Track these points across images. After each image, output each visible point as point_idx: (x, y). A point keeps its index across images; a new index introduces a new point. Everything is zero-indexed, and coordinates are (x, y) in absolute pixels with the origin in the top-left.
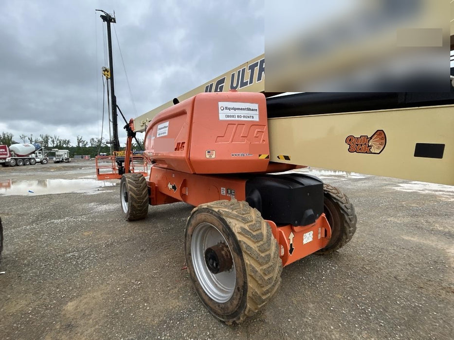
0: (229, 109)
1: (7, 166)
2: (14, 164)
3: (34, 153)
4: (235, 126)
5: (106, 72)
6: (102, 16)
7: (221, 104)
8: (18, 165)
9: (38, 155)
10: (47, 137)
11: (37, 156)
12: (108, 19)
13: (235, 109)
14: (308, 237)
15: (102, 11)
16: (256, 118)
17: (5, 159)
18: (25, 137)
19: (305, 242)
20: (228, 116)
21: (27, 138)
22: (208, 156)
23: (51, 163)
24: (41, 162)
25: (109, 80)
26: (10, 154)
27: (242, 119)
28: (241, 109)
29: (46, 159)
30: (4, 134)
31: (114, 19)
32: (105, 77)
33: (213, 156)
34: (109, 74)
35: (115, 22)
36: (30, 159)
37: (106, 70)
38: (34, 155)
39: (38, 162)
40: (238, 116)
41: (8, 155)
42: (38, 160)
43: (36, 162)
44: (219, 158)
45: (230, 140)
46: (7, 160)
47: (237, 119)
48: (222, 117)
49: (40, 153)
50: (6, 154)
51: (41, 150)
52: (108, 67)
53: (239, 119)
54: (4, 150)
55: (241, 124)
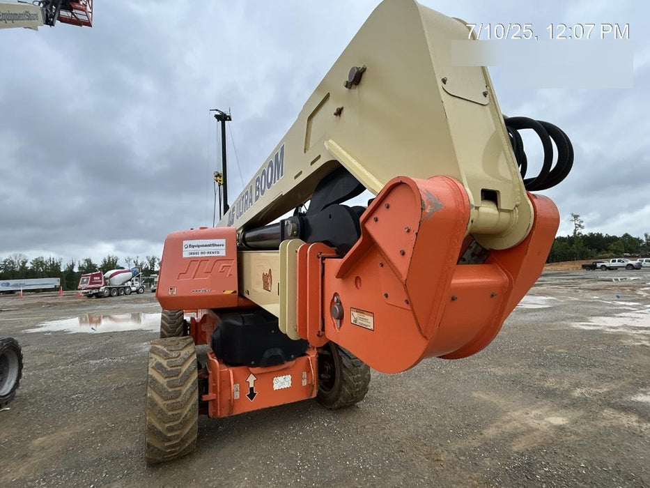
0: (193, 247)
1: (100, 297)
2: (108, 294)
3: (130, 280)
4: (198, 262)
5: (218, 178)
6: (217, 116)
7: (185, 243)
8: (111, 296)
9: (135, 282)
10: (154, 259)
11: (133, 284)
12: (223, 118)
13: (199, 246)
14: (282, 382)
15: (217, 110)
16: (223, 253)
17: (99, 288)
18: (130, 260)
19: (276, 387)
20: (191, 254)
21: (132, 261)
22: (170, 293)
23: (148, 292)
24: (137, 291)
25: (222, 187)
26: (105, 282)
27: (206, 255)
28: (206, 246)
29: (143, 288)
30: (109, 258)
31: (229, 117)
32: (217, 184)
33: (175, 293)
34: (222, 179)
35: (230, 120)
36: (125, 288)
37: (218, 175)
38: (130, 283)
39: (134, 292)
40: (202, 253)
41: (103, 284)
42: (134, 289)
43: (131, 292)
44: (180, 294)
45: (193, 276)
46: (101, 291)
47: (200, 255)
48: (186, 254)
49: (136, 280)
50: (101, 283)
51: (139, 276)
52: (221, 171)
53: (203, 255)
54: (99, 278)
55: (206, 260)
